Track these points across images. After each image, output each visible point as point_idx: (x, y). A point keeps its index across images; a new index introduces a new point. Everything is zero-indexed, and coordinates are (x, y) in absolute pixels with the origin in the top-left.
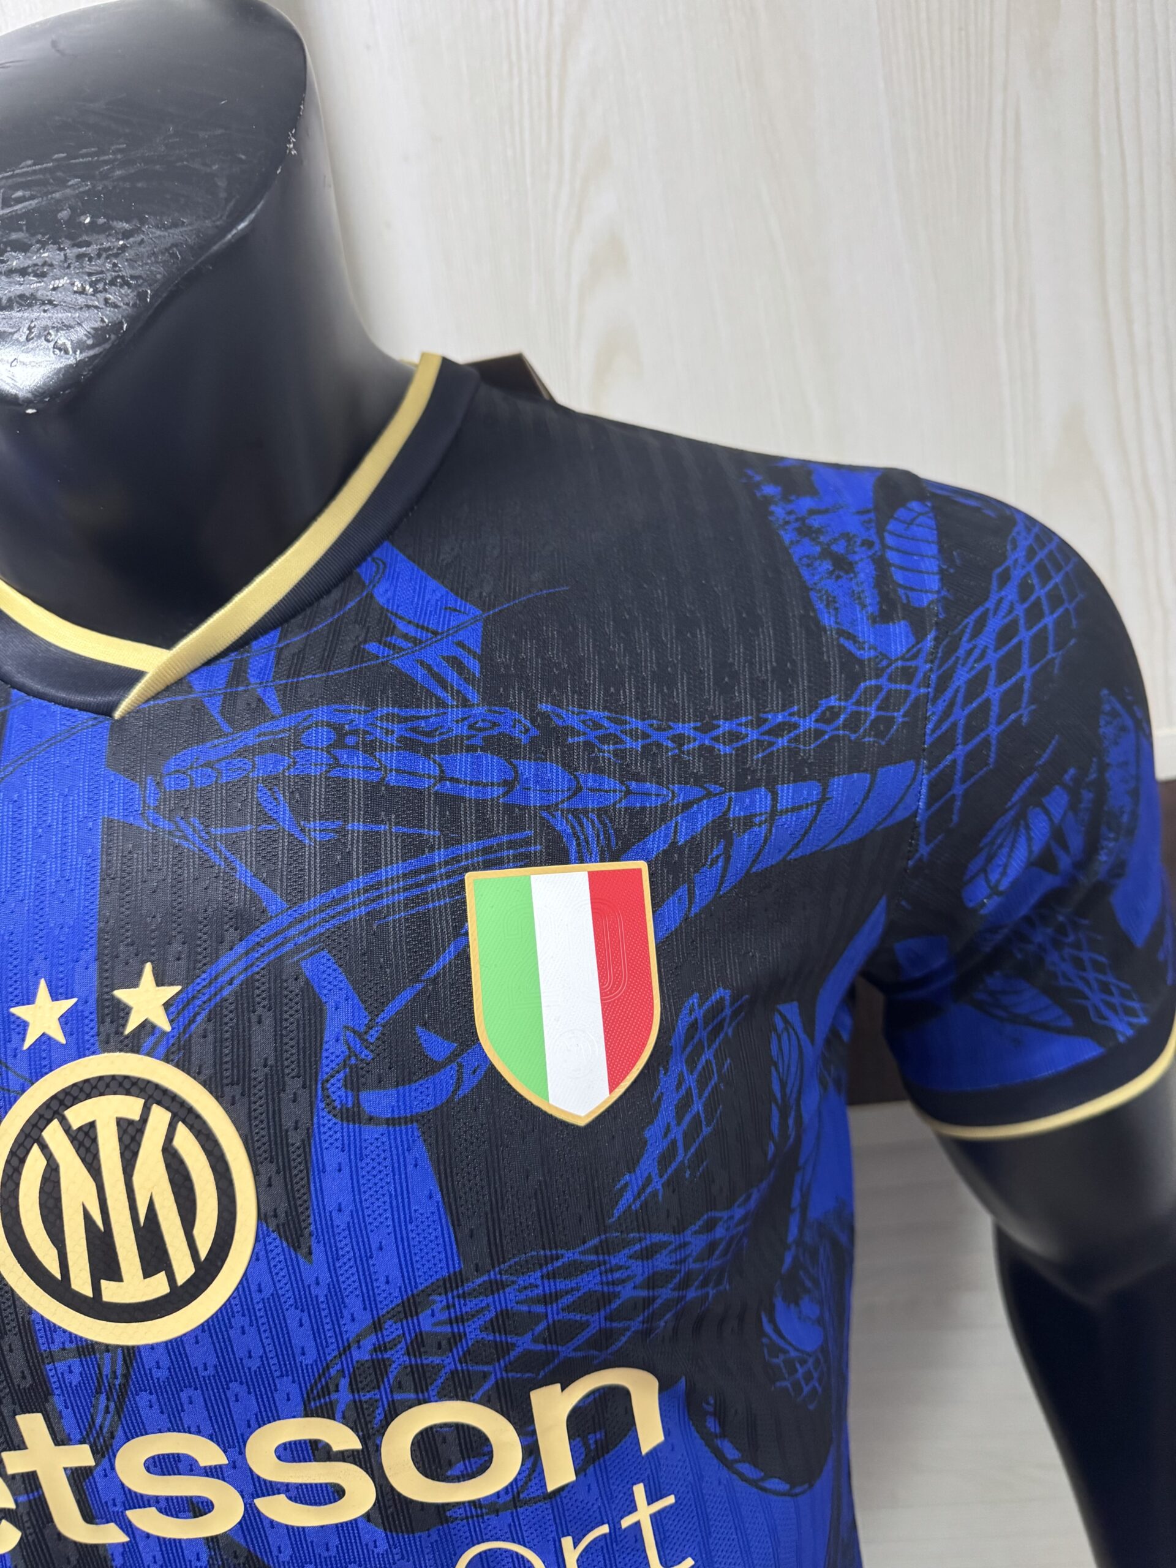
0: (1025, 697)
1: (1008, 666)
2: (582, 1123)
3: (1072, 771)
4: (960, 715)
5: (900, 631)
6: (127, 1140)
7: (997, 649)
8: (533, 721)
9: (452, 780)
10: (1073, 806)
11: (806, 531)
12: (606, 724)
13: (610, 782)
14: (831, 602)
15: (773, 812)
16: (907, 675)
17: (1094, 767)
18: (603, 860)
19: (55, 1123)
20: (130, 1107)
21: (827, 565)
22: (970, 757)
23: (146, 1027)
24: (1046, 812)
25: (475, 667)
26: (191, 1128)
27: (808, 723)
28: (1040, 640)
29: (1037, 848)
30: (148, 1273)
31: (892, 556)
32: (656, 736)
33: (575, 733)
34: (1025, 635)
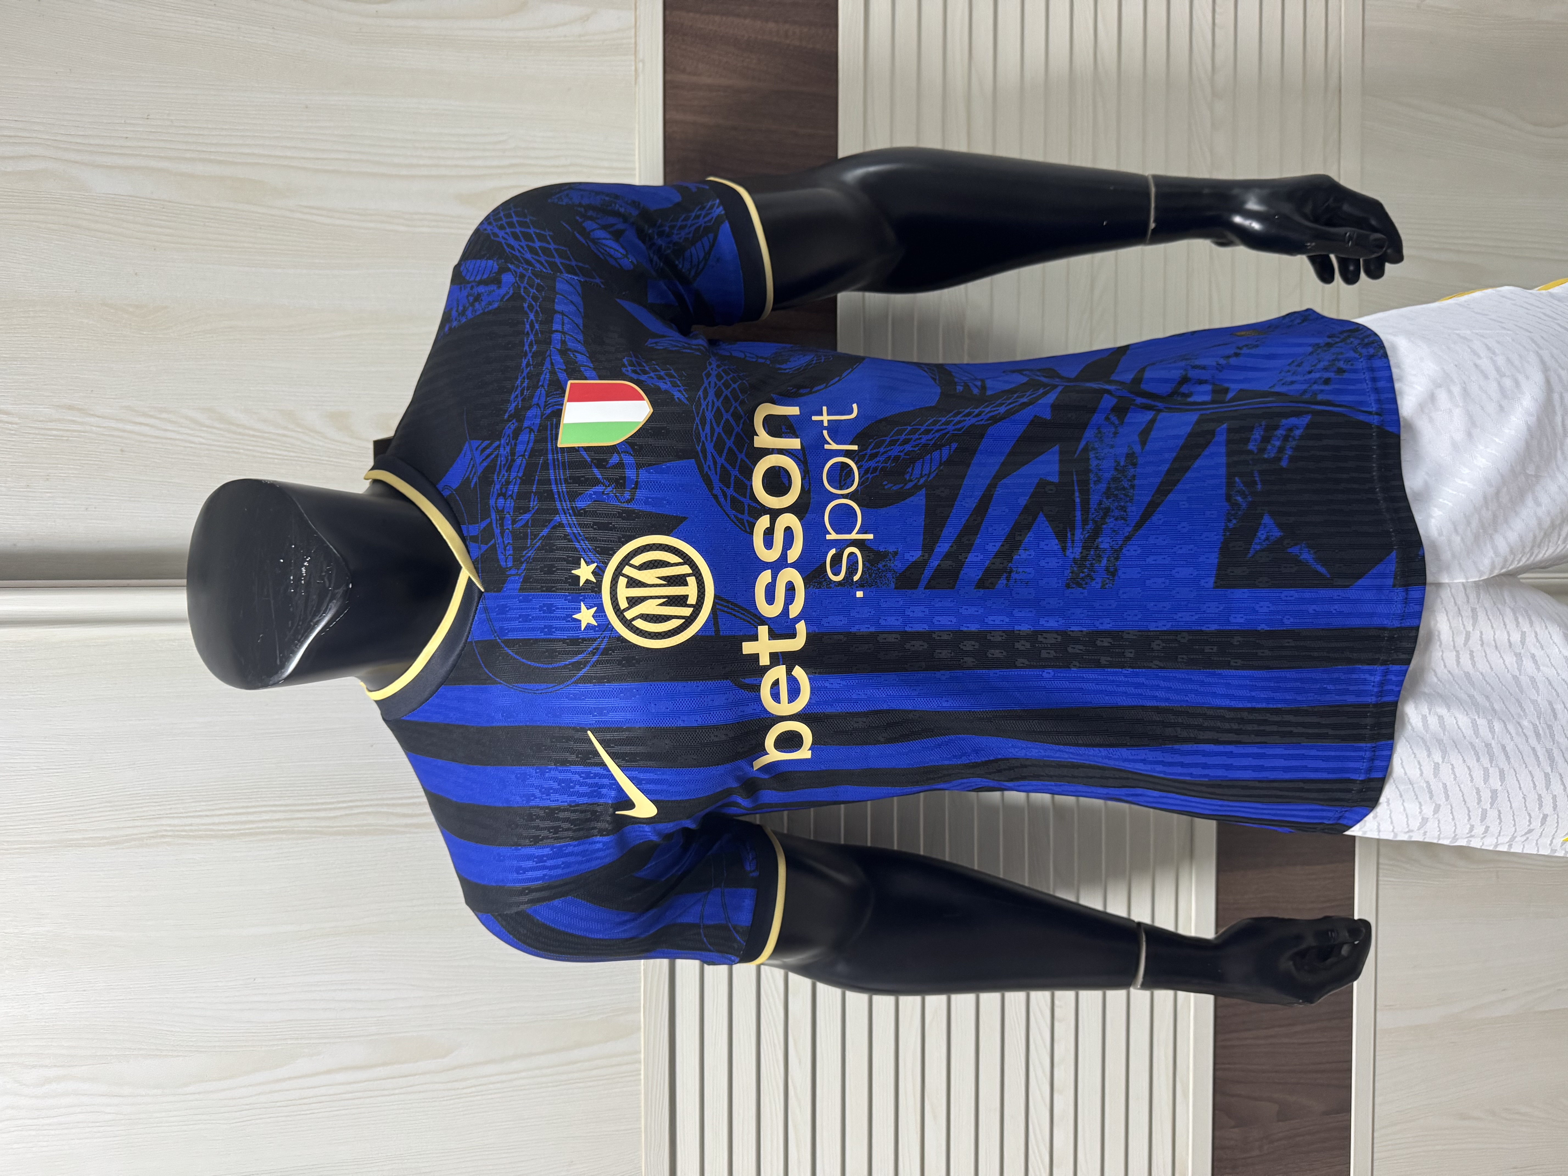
0: (542, 232)
1: (528, 237)
2: (652, 410)
3: (578, 218)
4: (543, 259)
5: (508, 278)
6: (634, 584)
7: (521, 241)
8: (511, 421)
9: (525, 452)
10: (591, 218)
11: (463, 313)
12: (517, 393)
13: (538, 392)
14: (490, 303)
15: (563, 333)
16: (522, 276)
17: (579, 209)
18: (564, 397)
19: (625, 614)
20: (622, 581)
21: (477, 304)
22: (561, 257)
23: (594, 573)
24: (593, 230)
25: (487, 442)
26: (632, 558)
27: (532, 316)
28: (522, 224)
29: (608, 236)
30: (686, 584)
31: (478, 278)
32: (525, 374)
33: (517, 406)
34: (518, 230)
